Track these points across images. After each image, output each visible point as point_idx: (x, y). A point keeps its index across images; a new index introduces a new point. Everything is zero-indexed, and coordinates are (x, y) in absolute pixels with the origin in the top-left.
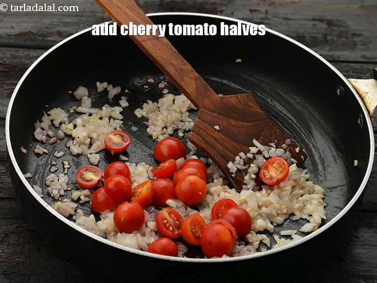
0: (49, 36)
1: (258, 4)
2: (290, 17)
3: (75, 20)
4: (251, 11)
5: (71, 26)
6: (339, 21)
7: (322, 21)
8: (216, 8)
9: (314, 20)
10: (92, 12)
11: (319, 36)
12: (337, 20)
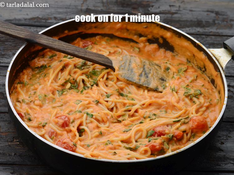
0: (49, 20)
1: (175, 2)
2: (194, 9)
3: (65, 10)
4: (170, 6)
5: (62, 14)
6: (223, 12)
7: (212, 12)
8: (149, 4)
9: (208, 11)
10: (75, 6)
11: (211, 21)
12: (222, 12)
